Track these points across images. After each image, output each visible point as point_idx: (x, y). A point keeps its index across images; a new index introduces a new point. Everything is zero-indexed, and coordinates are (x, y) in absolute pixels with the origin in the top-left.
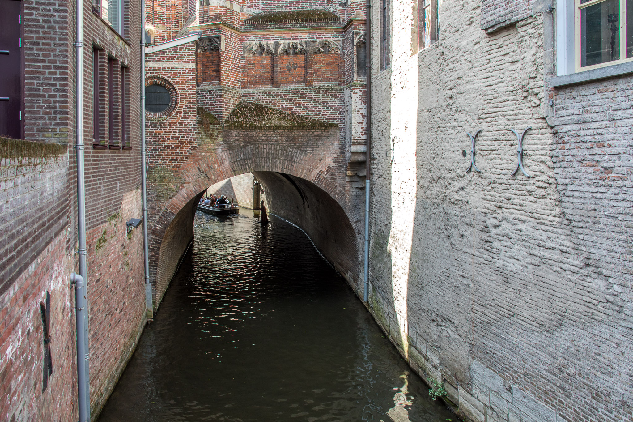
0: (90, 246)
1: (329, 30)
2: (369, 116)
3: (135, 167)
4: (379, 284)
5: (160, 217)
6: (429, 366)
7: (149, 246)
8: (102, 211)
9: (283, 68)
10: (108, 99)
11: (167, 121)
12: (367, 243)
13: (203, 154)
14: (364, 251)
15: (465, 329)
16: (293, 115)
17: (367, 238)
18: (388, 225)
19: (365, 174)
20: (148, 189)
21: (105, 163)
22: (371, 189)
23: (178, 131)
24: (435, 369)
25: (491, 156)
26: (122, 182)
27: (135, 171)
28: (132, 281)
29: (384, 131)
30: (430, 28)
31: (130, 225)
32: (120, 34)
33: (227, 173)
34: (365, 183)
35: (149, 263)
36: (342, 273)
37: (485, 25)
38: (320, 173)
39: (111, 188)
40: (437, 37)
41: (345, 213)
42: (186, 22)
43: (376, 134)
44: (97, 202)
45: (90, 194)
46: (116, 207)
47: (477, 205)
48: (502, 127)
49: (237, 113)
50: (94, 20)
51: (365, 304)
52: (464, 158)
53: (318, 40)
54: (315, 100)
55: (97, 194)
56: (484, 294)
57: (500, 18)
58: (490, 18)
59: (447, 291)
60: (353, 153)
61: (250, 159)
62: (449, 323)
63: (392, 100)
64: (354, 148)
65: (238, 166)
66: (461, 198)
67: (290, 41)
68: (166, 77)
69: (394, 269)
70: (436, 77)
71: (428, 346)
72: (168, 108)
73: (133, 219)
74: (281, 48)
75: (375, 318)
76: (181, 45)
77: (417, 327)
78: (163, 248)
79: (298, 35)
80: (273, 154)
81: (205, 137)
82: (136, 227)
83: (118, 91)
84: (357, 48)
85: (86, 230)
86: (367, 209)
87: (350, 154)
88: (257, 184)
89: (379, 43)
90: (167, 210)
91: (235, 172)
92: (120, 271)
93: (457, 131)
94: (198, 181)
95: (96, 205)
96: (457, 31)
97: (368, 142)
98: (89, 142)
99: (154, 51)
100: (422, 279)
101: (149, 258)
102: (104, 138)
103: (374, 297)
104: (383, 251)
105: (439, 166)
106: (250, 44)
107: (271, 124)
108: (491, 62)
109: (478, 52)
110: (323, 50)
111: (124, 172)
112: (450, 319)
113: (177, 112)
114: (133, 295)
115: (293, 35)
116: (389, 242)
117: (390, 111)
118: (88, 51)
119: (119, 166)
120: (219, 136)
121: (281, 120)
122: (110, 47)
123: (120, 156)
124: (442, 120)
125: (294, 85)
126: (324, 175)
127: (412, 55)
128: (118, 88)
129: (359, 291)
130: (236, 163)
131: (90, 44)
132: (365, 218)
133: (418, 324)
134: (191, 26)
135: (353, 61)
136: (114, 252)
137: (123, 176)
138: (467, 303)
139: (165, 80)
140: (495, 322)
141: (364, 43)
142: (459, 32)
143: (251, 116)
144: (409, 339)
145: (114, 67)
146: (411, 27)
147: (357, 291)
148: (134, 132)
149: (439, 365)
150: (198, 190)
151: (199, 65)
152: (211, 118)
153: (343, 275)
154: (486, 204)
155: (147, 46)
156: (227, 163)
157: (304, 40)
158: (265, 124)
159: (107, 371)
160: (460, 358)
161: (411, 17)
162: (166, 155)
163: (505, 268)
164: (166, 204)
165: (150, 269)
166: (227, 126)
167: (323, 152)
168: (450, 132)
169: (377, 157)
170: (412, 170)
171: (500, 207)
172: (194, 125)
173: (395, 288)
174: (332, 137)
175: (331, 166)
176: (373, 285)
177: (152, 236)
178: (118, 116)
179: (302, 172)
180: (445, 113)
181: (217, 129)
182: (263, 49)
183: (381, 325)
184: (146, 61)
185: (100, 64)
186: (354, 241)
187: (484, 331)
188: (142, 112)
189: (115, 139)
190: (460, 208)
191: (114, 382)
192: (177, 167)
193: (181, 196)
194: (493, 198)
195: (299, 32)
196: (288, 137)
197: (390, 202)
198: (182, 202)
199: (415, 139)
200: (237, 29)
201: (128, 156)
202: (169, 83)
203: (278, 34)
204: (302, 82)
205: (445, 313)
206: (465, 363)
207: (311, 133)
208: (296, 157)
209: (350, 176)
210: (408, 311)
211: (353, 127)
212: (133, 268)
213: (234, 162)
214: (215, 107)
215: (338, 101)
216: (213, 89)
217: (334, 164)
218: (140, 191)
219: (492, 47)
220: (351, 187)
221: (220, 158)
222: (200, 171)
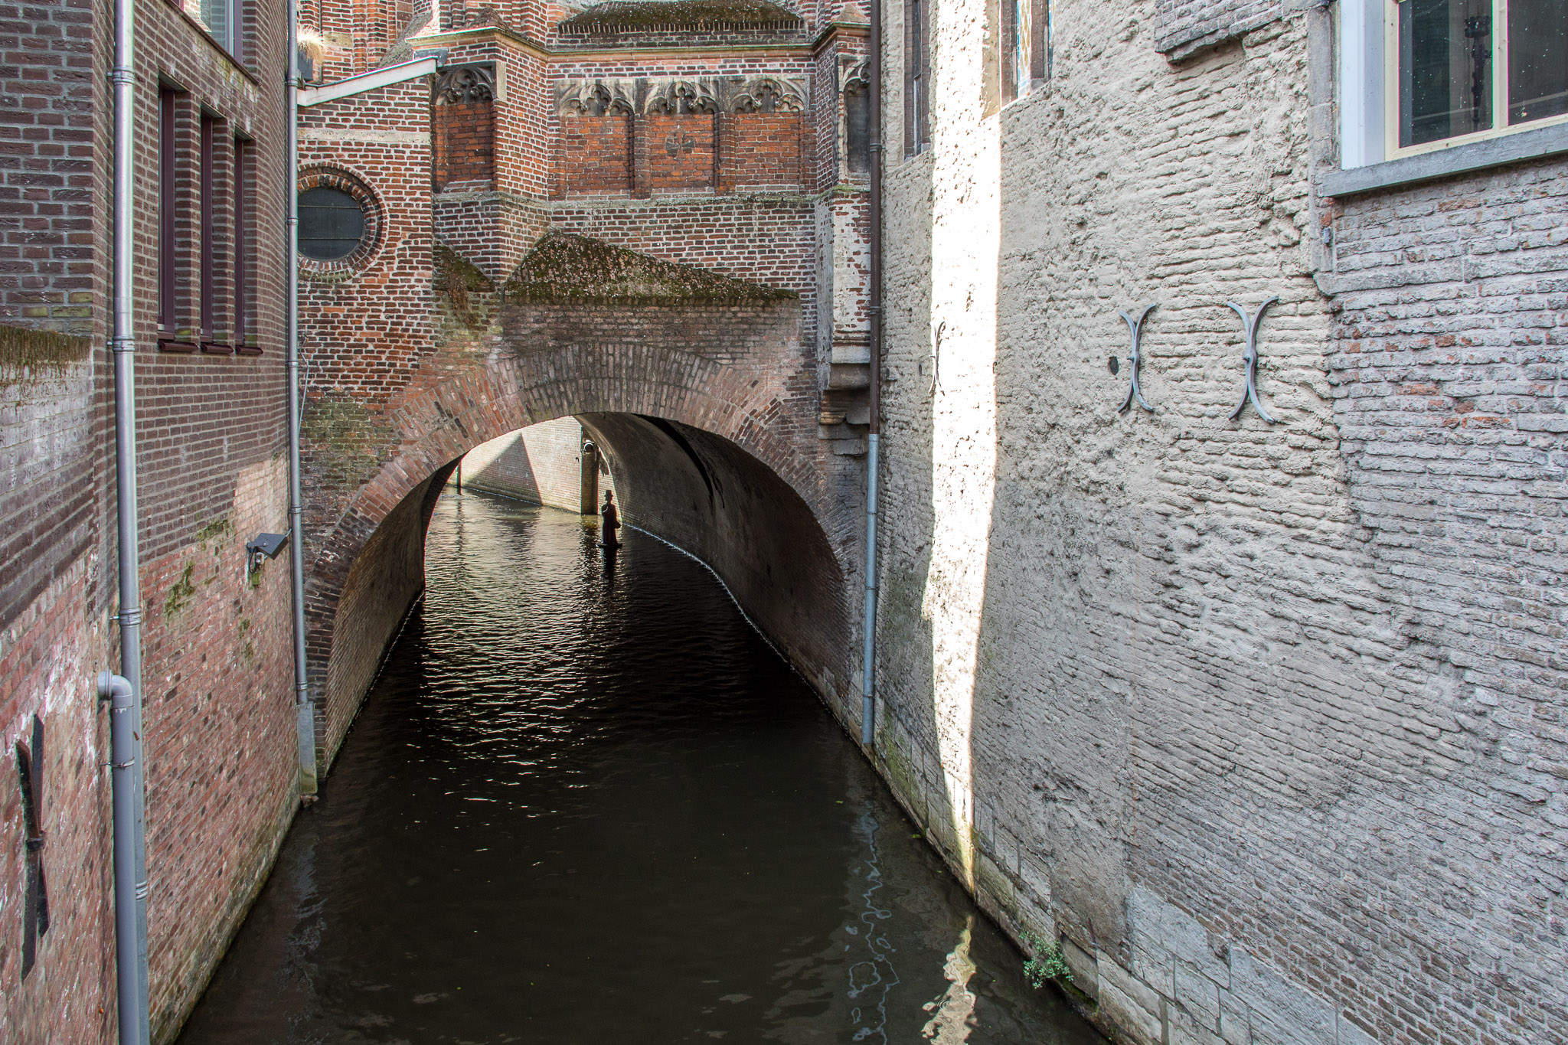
0: (150, 603)
1: (776, 52)
2: (876, 272)
3: (270, 401)
4: (901, 700)
5: (336, 532)
6: (1025, 902)
7: (307, 606)
8: (181, 512)
9: (659, 148)
10: (198, 222)
11: (355, 281)
12: (870, 595)
13: (450, 367)
14: (862, 616)
15: (1113, 806)
16: (684, 269)
17: (871, 583)
18: (924, 550)
19: (866, 420)
20: (306, 459)
21: (190, 389)
22: (882, 458)
23: (383, 309)
24: (1039, 910)
25: (1181, 371)
26: (235, 439)
27: (269, 409)
28: (260, 696)
29: (915, 310)
30: (1029, 50)
31: (257, 549)
32: (231, 54)
33: (512, 416)
34: (867, 443)
35: (307, 650)
36: (807, 673)
37: (1165, 41)
38: (752, 418)
39: (206, 455)
40: (1046, 73)
41: (815, 520)
42: (404, 26)
43: (893, 318)
44: (169, 490)
45: (151, 467)
46: (221, 504)
47: (1144, 494)
48: (1206, 298)
49: (538, 264)
50: (162, 15)
51: (866, 751)
52: (1113, 377)
53: (748, 77)
54: (740, 230)
55: (168, 469)
56: (1160, 716)
57: (1203, 24)
58: (1177, 24)
59: (1070, 711)
60: (837, 366)
61: (571, 381)
62: (1075, 792)
63: (936, 230)
64: (839, 354)
65: (541, 398)
66: (1105, 477)
67: (677, 79)
68: (352, 168)
69: (938, 660)
70: (1043, 172)
71: (1023, 853)
72: (357, 247)
73: (264, 536)
74: (651, 97)
75: (892, 784)
76: (392, 85)
77: (996, 805)
78: (344, 611)
79: (697, 64)
80: (632, 367)
81: (454, 323)
82: (274, 556)
83: (225, 202)
84: (846, 98)
85: (140, 562)
86: (872, 508)
87: (828, 368)
88: (590, 448)
89: (902, 85)
90: (356, 512)
91: (533, 416)
92: (228, 670)
93: (1097, 308)
94: (437, 437)
95: (167, 496)
96: (1096, 56)
97: (876, 339)
98: (148, 333)
99: (322, 100)
100: (1008, 683)
101: (307, 638)
102: (188, 322)
103: (888, 732)
104: (910, 615)
105: (1050, 396)
106: (573, 86)
107: (626, 291)
108: (1181, 134)
109: (1149, 108)
110: (759, 103)
111: (242, 413)
112: (1078, 783)
113: (382, 258)
114: (263, 734)
115: (684, 64)
116: (926, 591)
117: (929, 259)
118: (146, 96)
119: (229, 396)
121: (652, 282)
122: (204, 86)
123: (231, 371)
124: (1060, 280)
125: (685, 191)
126: (761, 423)
127: (984, 116)
128: (225, 193)
129: (850, 717)
130: (535, 392)
131: (153, 77)
132: (866, 533)
133: (999, 798)
134: (420, 35)
135: (836, 131)
136: (213, 622)
137: (239, 422)
138: (1120, 742)
139: (351, 176)
140: (1189, 787)
141: (865, 86)
142: (1103, 58)
143: (576, 270)
144: (975, 835)
145: (216, 140)
146: (981, 45)
147: (844, 718)
148: (266, 308)
149: (1048, 899)
150: (435, 461)
151: (439, 138)
152: (471, 274)
153: (810, 677)
154: (1166, 490)
155: (302, 87)
156: (511, 392)
157: (712, 77)
158: (610, 292)
159: (196, 930)
160: (1102, 881)
161: (982, 20)
162: (352, 371)
163: (1213, 651)
164: (353, 497)
165: (308, 665)
166: (513, 295)
167: (761, 362)
168: (1078, 310)
169: (898, 376)
170: (984, 408)
171: (1201, 500)
172: (426, 293)
173: (942, 708)
174: (784, 327)
175: (781, 399)
176: (886, 703)
177: (315, 581)
178: (225, 265)
179: (706, 415)
180: (1067, 263)
181: (487, 303)
182: (607, 99)
183: (905, 803)
184: (299, 125)
185: (177, 130)
186: (838, 590)
187: (1162, 810)
188: (288, 257)
189: (217, 328)
190: (1104, 501)
191: (212, 958)
192: (381, 402)
193: (390, 477)
194: (1185, 475)
195: (699, 55)
196: (669, 325)
197: (929, 490)
198: (393, 492)
199: (994, 329)
200: (539, 47)
201: (250, 371)
202: (360, 183)
203: (645, 61)
204: (706, 183)
205: (1064, 766)
206: (1113, 891)
207: (728, 315)
208: (690, 375)
209: (829, 426)
210: (973, 765)
211: (836, 300)
212: (265, 663)
213: (531, 389)
214: (480, 248)
215: (797, 234)
216: (475, 199)
217: (789, 395)
218: (282, 463)
219: (1184, 97)
220: (832, 452)
221: (493, 380)
222: (442, 412)
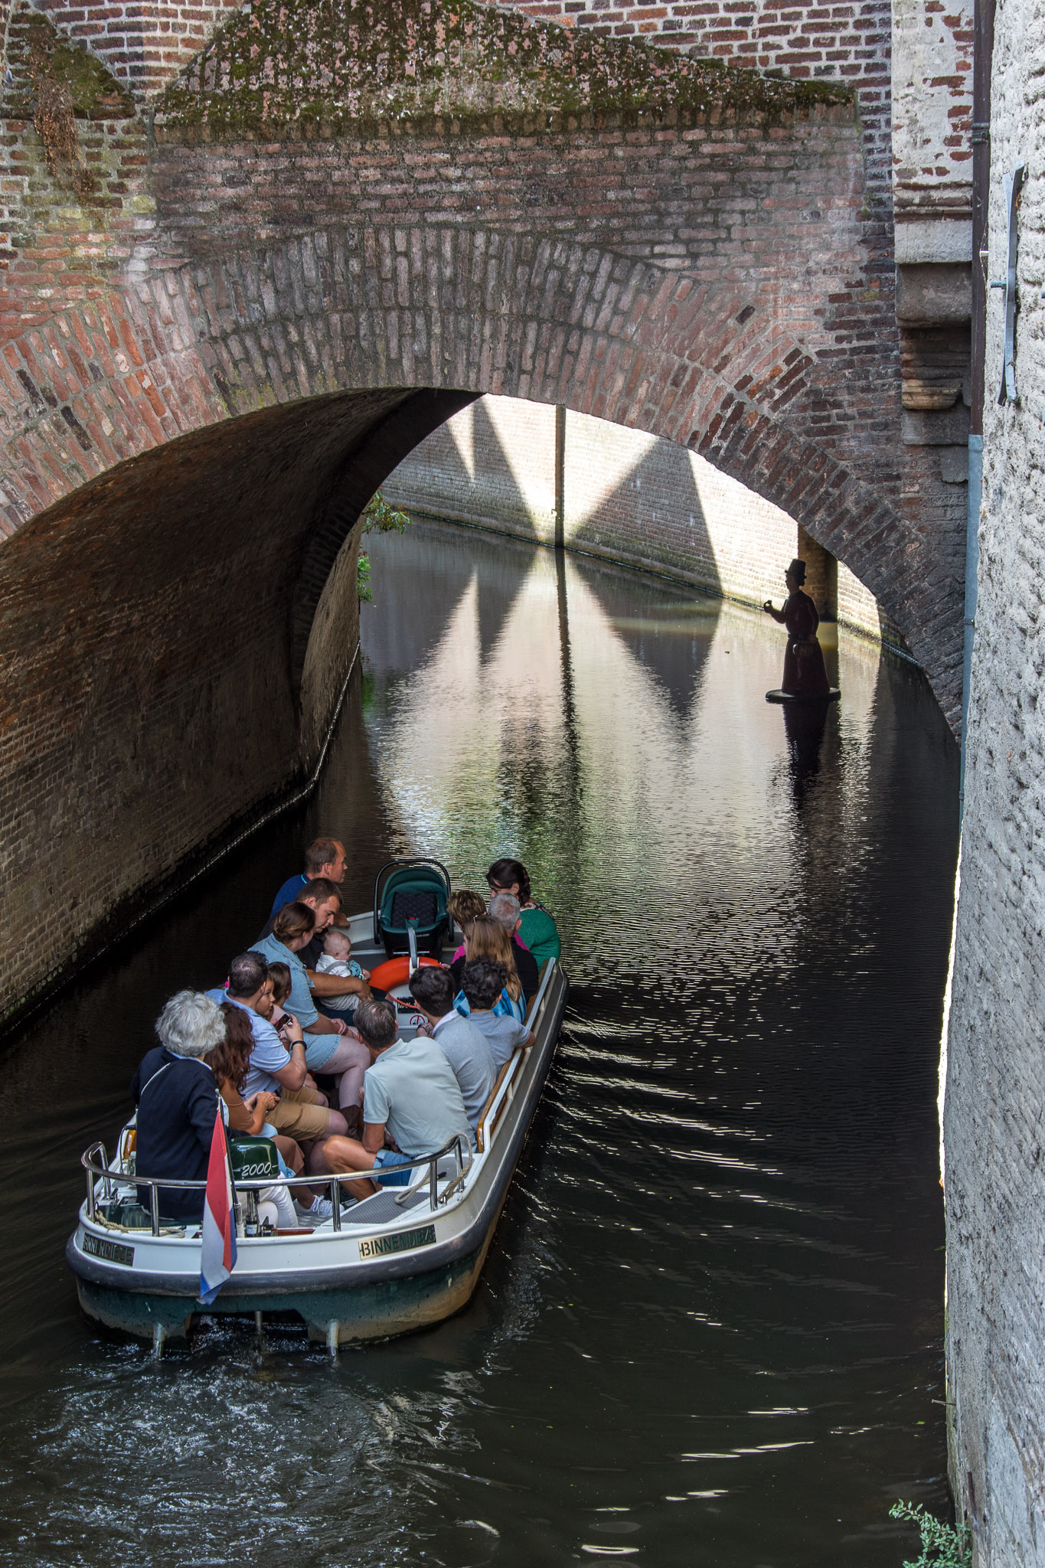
13: (46, 293)
33: (185, 399)
38: (741, 397)
61: (314, 317)
65: (248, 359)
80: (453, 282)
81: (49, 194)
91: (231, 397)
107: (434, 102)
120: (132, 184)
121: (500, 78)
126: (766, 405)
130: (234, 343)
150: (24, 501)
152: (85, 78)
156: (181, 345)
158: (400, 106)
166: (172, 125)
167: (760, 259)
174: (816, 174)
175: (810, 350)
181: (118, 145)
196: (536, 179)
207: (679, 150)
208: (589, 297)
209: (929, 414)
217: (829, 341)
220: (938, 476)
221: (141, 318)
222: (34, 394)
